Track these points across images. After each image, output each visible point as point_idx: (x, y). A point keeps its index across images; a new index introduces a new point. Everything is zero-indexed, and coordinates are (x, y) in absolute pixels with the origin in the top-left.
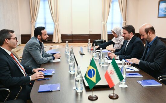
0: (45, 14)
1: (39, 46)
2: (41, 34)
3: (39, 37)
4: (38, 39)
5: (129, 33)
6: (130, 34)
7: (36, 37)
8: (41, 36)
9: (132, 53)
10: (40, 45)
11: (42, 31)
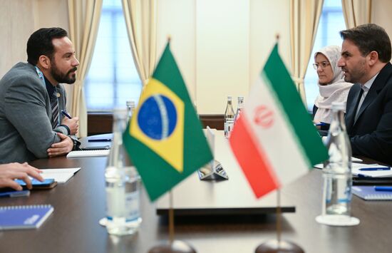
0: (114, 53)
1: (42, 91)
2: (50, 50)
3: (43, 61)
4: (42, 69)
5: (364, 54)
6: (368, 58)
7: (34, 65)
8: (52, 59)
9: (380, 125)
10: (45, 88)
11: (57, 43)
